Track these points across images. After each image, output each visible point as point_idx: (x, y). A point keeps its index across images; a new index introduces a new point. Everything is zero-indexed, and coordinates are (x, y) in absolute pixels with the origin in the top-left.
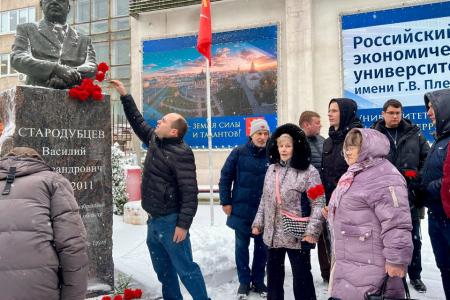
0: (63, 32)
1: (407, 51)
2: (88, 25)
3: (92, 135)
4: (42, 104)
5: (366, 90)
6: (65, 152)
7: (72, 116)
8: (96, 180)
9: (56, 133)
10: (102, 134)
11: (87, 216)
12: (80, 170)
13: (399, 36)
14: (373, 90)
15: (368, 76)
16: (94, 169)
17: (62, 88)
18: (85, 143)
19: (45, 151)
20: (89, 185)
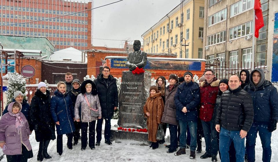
3: (139, 83)
4: (127, 76)
6: (132, 88)
7: (134, 78)
8: (139, 97)
9: (130, 83)
10: (141, 83)
11: (137, 106)
12: (135, 93)
16: (139, 93)
18: (137, 85)
19: (128, 88)
20: (137, 98)
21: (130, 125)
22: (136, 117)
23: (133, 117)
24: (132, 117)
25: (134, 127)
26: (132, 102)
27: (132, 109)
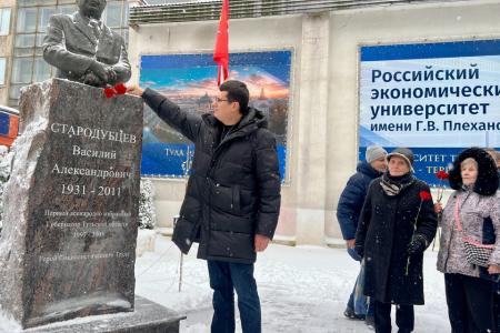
0: (99, 28)
1: (427, 89)
3: (122, 137)
4: (77, 100)
5: (383, 127)
6: (95, 154)
7: (105, 116)
8: (124, 187)
9: (88, 132)
10: (133, 139)
11: (113, 224)
12: (109, 174)
13: (420, 73)
14: (391, 127)
15: (385, 113)
16: (123, 175)
17: (97, 85)
18: (117, 146)
19: (76, 150)
20: (116, 192)
21: (77, 303)
22: (104, 268)
23: (96, 271)
24: (90, 270)
25: (95, 311)
26: (94, 208)
27: (89, 240)
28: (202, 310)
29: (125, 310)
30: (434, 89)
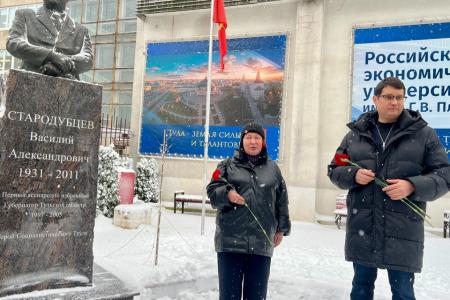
0: (61, 21)
1: (421, 71)
2: (95, 25)
3: (81, 125)
4: (34, 89)
6: (52, 139)
7: (63, 104)
8: (82, 171)
9: (45, 119)
10: (91, 125)
11: (71, 205)
12: (67, 159)
13: (414, 54)
16: (81, 159)
18: (74, 132)
19: (33, 136)
20: (74, 175)
21: (34, 278)
22: (62, 246)
23: (54, 248)
24: (47, 249)
25: (53, 285)
26: (52, 189)
27: (46, 219)
28: (170, 284)
29: (83, 285)
30: (428, 71)
